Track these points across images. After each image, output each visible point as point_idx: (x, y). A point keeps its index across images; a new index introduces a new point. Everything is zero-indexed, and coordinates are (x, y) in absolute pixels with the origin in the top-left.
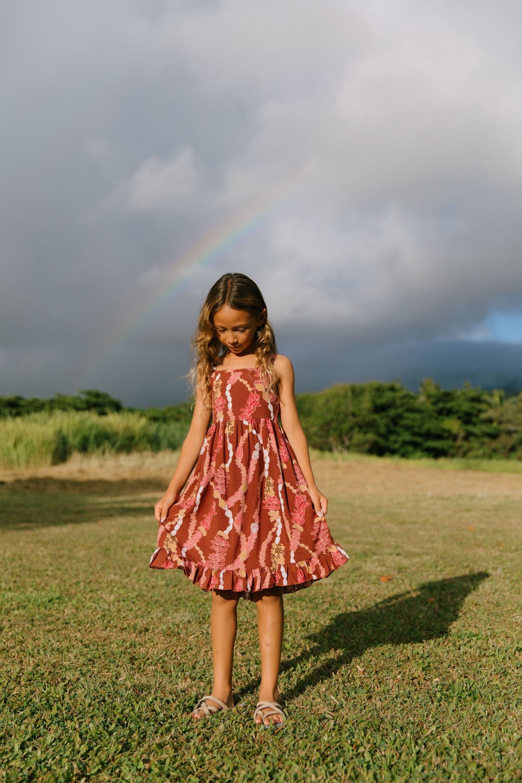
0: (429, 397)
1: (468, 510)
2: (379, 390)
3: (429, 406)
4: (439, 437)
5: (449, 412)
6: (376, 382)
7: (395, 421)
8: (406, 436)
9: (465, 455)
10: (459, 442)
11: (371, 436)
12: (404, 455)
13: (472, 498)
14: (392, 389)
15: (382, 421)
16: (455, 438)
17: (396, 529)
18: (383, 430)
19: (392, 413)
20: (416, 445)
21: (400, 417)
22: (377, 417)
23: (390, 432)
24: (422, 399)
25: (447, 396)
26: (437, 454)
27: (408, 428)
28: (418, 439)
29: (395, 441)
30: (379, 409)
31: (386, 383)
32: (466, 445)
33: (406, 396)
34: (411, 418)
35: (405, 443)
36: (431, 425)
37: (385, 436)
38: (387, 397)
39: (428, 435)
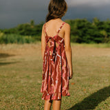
0: (96, 23)
1: (104, 61)
2: (80, 22)
3: (96, 27)
4: (99, 37)
5: (102, 29)
6: (78, 19)
7: (85, 32)
8: (88, 37)
9: (107, 42)
10: (106, 38)
11: (77, 37)
12: (88, 43)
13: (106, 57)
14: (84, 21)
15: (80, 32)
16: (104, 36)
17: (80, 68)
18: (81, 35)
19: (84, 29)
20: (92, 39)
21: (86, 30)
22: (79, 31)
23: (83, 35)
24: (93, 24)
25: (102, 23)
26: (98, 42)
27: (89, 34)
28: (92, 38)
29: (85, 38)
30: (79, 28)
31: (82, 19)
32: (107, 39)
33: (88, 24)
34: (90, 31)
35: (88, 39)
36: (96, 33)
37: (81, 37)
38: (82, 24)
39: (96, 36)
